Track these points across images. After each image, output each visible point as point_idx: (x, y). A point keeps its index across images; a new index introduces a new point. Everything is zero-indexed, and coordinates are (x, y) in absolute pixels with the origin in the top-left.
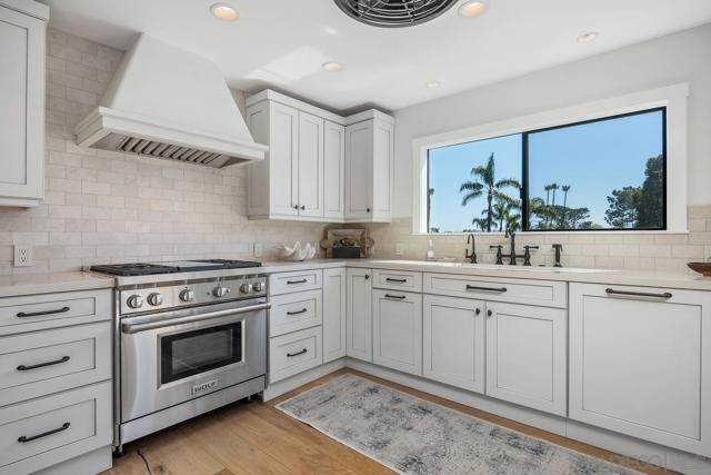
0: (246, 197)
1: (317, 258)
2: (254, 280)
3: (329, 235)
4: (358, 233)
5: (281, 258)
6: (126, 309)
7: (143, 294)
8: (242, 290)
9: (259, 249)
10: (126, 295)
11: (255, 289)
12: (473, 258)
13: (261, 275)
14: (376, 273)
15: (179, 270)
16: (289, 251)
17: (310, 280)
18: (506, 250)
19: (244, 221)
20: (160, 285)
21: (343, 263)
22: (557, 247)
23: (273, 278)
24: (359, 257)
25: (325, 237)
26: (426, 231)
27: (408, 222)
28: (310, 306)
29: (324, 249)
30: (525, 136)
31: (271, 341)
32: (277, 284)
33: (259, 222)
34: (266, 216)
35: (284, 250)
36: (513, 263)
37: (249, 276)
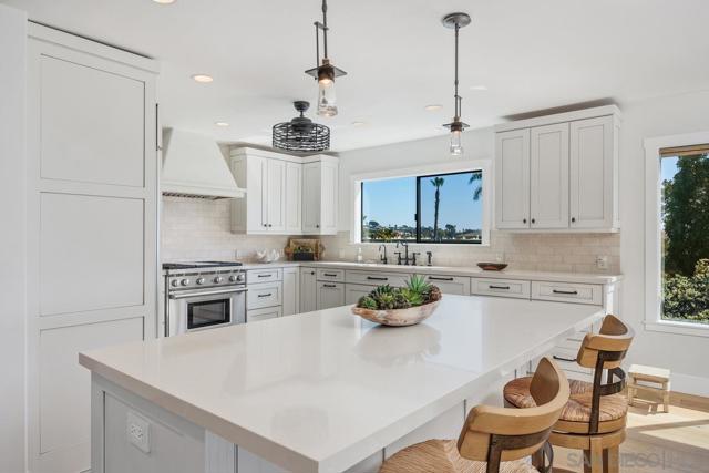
0: (230, 218)
1: (280, 260)
2: (238, 273)
3: (292, 243)
4: (313, 242)
5: (255, 260)
6: (171, 287)
7: (179, 280)
8: (231, 280)
9: (239, 254)
10: (171, 279)
11: (238, 279)
12: (385, 261)
13: (242, 271)
14: (319, 270)
15: (196, 267)
16: (261, 255)
17: (274, 275)
18: (403, 256)
19: (230, 235)
20: (187, 275)
21: (297, 264)
22: (429, 254)
23: (248, 272)
24: (312, 260)
25: (289, 245)
26: (359, 241)
27: (347, 234)
28: (273, 293)
29: (287, 254)
30: (418, 179)
31: (248, 313)
32: (252, 277)
33: (240, 236)
34: (245, 232)
35: (256, 255)
36: (407, 264)
37: (235, 271)
